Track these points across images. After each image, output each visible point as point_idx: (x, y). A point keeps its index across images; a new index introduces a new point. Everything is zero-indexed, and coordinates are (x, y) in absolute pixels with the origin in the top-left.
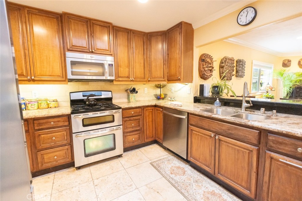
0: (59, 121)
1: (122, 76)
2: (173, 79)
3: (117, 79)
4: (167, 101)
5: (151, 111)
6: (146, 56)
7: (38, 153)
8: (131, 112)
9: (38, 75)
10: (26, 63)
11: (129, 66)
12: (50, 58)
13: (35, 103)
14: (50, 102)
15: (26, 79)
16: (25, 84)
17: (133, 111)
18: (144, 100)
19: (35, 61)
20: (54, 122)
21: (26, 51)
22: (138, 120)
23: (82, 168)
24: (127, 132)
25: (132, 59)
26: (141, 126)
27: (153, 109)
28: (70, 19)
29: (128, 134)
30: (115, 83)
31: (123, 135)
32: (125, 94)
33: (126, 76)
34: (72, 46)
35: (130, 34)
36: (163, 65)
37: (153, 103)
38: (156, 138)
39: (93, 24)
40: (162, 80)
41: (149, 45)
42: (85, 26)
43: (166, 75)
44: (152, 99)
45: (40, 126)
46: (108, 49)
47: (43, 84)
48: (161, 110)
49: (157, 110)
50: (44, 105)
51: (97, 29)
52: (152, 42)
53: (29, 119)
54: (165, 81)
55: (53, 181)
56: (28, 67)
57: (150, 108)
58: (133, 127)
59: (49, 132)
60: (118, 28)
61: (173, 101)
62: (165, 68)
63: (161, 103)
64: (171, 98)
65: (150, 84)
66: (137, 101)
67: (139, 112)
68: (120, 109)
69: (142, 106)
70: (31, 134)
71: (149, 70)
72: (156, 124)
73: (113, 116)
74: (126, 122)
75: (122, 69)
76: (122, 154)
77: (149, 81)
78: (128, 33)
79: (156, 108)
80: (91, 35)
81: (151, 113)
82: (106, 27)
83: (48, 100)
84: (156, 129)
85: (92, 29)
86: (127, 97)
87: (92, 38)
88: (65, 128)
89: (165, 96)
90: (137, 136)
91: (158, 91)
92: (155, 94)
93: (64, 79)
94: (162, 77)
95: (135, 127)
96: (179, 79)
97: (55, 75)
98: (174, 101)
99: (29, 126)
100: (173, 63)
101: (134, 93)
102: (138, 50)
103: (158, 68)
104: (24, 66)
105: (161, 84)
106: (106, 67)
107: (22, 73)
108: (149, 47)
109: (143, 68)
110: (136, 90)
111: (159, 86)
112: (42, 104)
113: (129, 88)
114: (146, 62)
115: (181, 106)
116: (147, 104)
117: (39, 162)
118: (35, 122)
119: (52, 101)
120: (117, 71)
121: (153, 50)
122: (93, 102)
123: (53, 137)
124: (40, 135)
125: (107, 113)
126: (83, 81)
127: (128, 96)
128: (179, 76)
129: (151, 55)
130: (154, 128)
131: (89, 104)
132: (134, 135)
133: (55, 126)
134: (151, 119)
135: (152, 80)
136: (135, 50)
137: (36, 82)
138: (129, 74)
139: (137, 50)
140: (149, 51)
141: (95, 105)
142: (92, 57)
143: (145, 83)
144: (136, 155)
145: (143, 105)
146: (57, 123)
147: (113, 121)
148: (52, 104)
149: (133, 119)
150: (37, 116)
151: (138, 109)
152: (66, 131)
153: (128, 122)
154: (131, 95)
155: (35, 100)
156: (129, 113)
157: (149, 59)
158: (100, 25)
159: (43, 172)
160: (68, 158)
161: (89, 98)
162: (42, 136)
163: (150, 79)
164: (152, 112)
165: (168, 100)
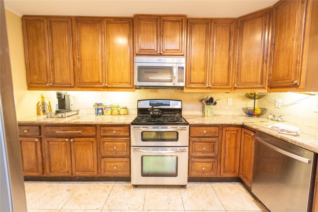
0: (120, 131)
1: (195, 82)
2: (280, 85)
3: (188, 86)
4: (266, 120)
5: (234, 133)
6: (232, 52)
7: (102, 159)
8: (203, 131)
9: (111, 83)
10: (102, 71)
11: (205, 69)
12: (121, 65)
13: (109, 109)
14: (120, 109)
15: (101, 86)
16: (101, 91)
17: (205, 130)
18: (226, 115)
19: (109, 69)
20: (116, 131)
21: (103, 60)
22: (213, 143)
23: (138, 188)
24: (196, 157)
25: (211, 58)
26: (216, 153)
27: (238, 131)
28: (140, 21)
29: (197, 160)
30: (185, 90)
31: (189, 160)
32: (200, 105)
33: (201, 82)
34: (140, 49)
35: (210, 24)
36: (263, 63)
37: (240, 121)
38: (240, 174)
39: (164, 21)
40: (258, 86)
41: (238, 36)
42: (155, 25)
43: (267, 78)
44: (239, 114)
45: (105, 133)
46: (178, 49)
47: (114, 91)
48: (252, 134)
49: (245, 133)
50: (115, 112)
51: (168, 26)
52: (244, 30)
53: (97, 124)
54: (264, 88)
55: (110, 192)
56: (104, 75)
57: (232, 129)
58: (204, 152)
59: (112, 141)
60: (193, 21)
61: (277, 120)
62: (265, 68)
63: (254, 123)
64: (274, 116)
65: (238, 93)
66: (216, 115)
67: (215, 132)
68: (188, 125)
69: (219, 124)
70: (98, 139)
71: (236, 72)
72: (242, 154)
73: (177, 133)
74: (195, 143)
75: (195, 73)
76: (186, 185)
77: (235, 88)
78: (208, 24)
79: (244, 130)
80: (160, 34)
81: (234, 136)
82: (179, 21)
83: (119, 107)
84: (241, 162)
85: (162, 27)
86: (202, 109)
87: (161, 37)
88: (126, 138)
89: (261, 112)
90: (209, 165)
91: (250, 104)
92: (245, 107)
93: (131, 86)
94: (259, 82)
95: (207, 152)
96: (296, 84)
97: (124, 82)
98: (280, 121)
99: (97, 131)
100: (282, 57)
101: (211, 104)
102: (220, 46)
103: (252, 68)
104: (101, 74)
105: (256, 93)
106: (175, 71)
107: (99, 80)
108: (238, 38)
109: (226, 70)
110: (214, 100)
111: (253, 96)
112: (114, 111)
113: (205, 98)
114: (232, 61)
115: (297, 135)
116: (228, 122)
117: (102, 168)
118: (102, 128)
119: (122, 108)
120: (189, 76)
121: (245, 42)
122: (157, 113)
123: (114, 147)
124: (104, 142)
125: (170, 128)
126: (150, 88)
127: (203, 107)
128: (296, 79)
129: (241, 50)
130: (238, 159)
131: (153, 114)
132: (204, 162)
133: (117, 135)
134: (233, 145)
135: (241, 87)
136: (216, 45)
137: (109, 89)
138: (205, 79)
139: (218, 45)
140: (238, 45)
141: (159, 116)
142: (160, 60)
143: (228, 91)
144: (205, 192)
145: (221, 123)
146: (119, 132)
147: (177, 140)
148: (122, 111)
149: (205, 140)
150: (103, 123)
151: (214, 128)
152: (126, 142)
153: (197, 143)
154: (206, 107)
155: (109, 106)
156: (200, 132)
157: (237, 56)
158: (171, 21)
159: (106, 178)
160: (126, 171)
161: (154, 107)
162: (106, 143)
163: (238, 85)
164: (236, 135)
165: (268, 118)
